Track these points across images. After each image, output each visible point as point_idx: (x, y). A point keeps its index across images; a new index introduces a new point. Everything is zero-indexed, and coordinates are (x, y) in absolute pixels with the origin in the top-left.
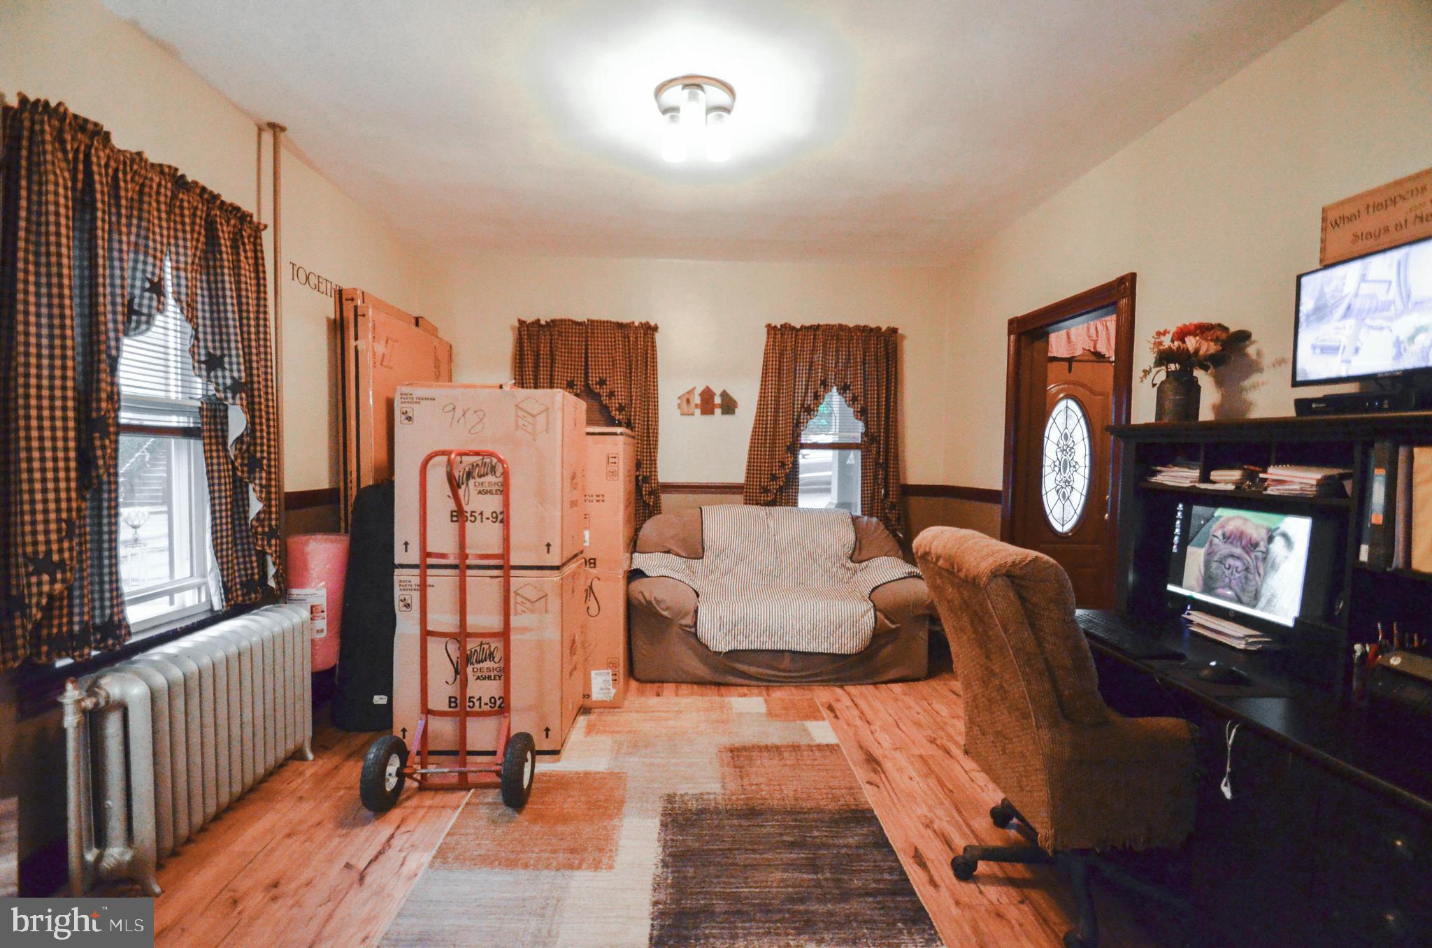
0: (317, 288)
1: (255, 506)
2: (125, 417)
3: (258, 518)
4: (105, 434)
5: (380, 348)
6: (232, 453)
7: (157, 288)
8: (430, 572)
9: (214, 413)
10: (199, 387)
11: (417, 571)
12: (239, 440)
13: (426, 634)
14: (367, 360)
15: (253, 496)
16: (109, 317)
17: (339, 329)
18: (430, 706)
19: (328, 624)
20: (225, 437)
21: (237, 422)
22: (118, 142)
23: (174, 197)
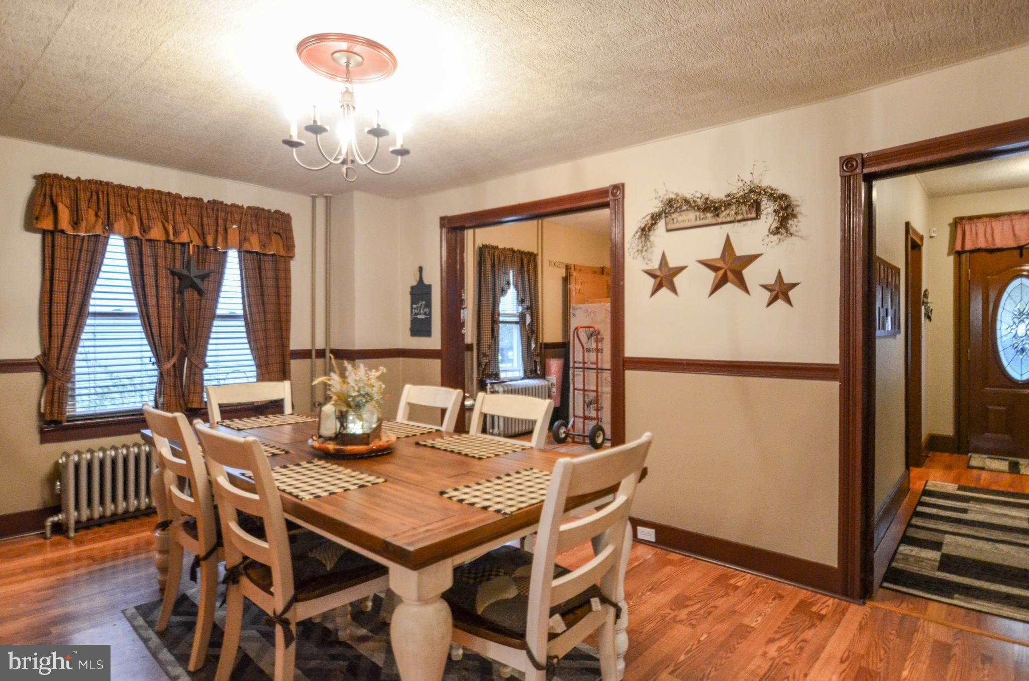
0: (558, 266)
1: (533, 346)
2: (501, 319)
3: (534, 350)
4: (497, 324)
5: (578, 287)
6: (527, 328)
7: (508, 283)
8: (576, 370)
9: (522, 316)
10: (520, 309)
11: (582, 370)
12: (529, 325)
13: (574, 389)
14: (573, 293)
15: (532, 342)
16: (498, 290)
17: (566, 280)
18: (576, 414)
19: (557, 390)
20: (525, 324)
21: (528, 320)
22: (500, 247)
23: (513, 255)
